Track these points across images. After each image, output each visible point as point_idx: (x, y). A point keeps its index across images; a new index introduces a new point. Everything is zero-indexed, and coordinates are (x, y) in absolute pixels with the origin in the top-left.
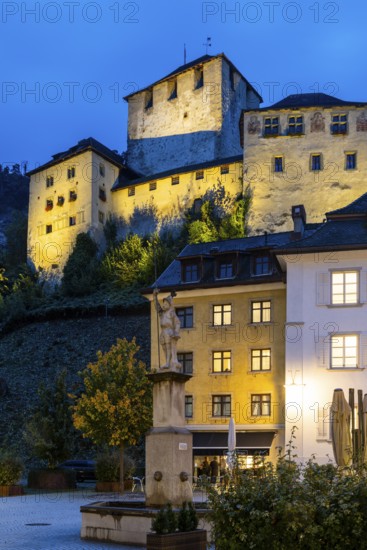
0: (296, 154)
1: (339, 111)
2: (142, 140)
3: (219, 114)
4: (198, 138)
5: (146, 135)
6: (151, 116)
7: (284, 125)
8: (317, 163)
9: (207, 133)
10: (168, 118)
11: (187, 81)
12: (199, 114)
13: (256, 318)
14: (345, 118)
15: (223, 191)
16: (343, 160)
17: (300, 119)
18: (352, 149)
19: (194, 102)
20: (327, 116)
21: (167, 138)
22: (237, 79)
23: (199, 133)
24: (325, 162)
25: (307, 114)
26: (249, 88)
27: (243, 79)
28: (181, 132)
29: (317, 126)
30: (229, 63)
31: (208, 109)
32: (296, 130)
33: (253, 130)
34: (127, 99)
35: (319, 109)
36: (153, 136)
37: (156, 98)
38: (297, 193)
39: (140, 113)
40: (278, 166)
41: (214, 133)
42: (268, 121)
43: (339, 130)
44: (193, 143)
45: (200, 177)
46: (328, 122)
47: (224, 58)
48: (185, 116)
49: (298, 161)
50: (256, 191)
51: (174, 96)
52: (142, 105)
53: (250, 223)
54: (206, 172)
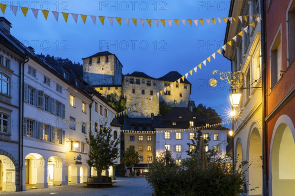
0: (138, 89)
1: (149, 80)
2: (88, 73)
3: (113, 71)
4: (106, 77)
5: (89, 72)
6: (91, 67)
7: (135, 81)
8: (143, 92)
9: (110, 76)
10: (97, 68)
11: (103, 59)
12: (107, 69)
13: (148, 140)
14: (150, 82)
15: (116, 94)
16: (150, 92)
17: (139, 80)
18: (152, 90)
19: (105, 66)
20: (146, 80)
21: (97, 74)
22: (117, 61)
23: (107, 75)
24: (145, 93)
25: (141, 79)
26: (120, 63)
27: (119, 61)
28: (101, 73)
29: (143, 83)
30: (116, 57)
31: (110, 69)
32: (138, 83)
33: (127, 81)
34: (83, 59)
35: (144, 78)
36: (92, 72)
37: (93, 61)
38: (138, 99)
39: (87, 64)
40: (134, 91)
41: (112, 76)
42: (131, 79)
43: (149, 84)
44: (105, 77)
45: (109, 89)
46: (146, 82)
47: (114, 55)
48: (103, 69)
49: (138, 91)
50: (128, 97)
51: (99, 62)
52: (88, 62)
53: (126, 106)
54: (111, 88)
